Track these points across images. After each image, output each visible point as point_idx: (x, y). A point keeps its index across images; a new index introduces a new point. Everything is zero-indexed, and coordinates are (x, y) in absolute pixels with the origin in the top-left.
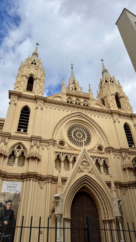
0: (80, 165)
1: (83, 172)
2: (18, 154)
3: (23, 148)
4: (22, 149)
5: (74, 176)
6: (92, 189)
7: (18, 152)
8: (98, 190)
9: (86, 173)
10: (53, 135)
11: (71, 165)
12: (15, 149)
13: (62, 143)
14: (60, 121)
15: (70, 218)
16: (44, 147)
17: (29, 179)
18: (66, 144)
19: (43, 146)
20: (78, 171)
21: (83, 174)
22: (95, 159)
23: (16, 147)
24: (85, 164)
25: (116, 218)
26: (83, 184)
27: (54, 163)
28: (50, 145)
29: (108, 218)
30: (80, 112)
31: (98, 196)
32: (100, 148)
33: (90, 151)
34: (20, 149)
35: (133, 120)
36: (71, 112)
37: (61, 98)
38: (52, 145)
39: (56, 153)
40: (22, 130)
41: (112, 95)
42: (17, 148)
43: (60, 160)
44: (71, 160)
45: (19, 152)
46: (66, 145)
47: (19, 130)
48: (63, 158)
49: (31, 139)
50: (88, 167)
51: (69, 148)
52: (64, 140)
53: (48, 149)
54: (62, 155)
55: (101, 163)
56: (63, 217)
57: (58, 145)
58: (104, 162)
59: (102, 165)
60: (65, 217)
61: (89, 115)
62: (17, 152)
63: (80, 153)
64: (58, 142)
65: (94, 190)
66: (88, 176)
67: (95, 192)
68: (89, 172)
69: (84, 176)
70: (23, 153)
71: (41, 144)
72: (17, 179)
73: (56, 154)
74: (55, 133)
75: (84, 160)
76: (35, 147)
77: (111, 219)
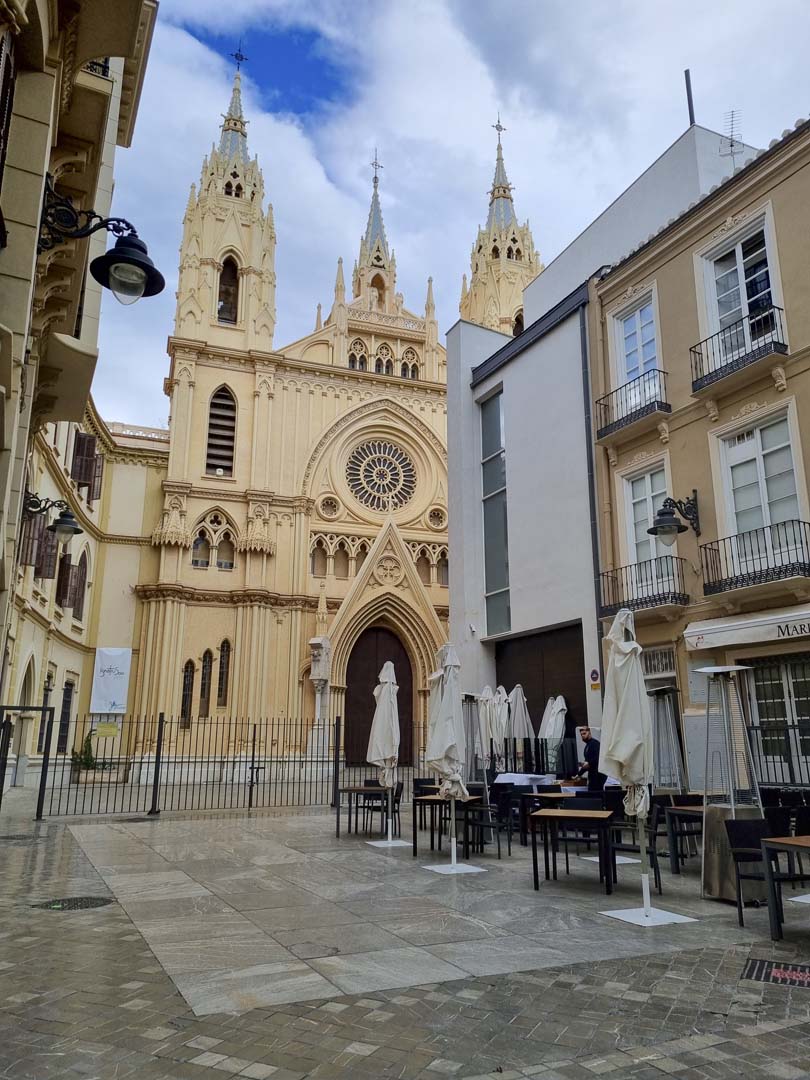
0: (375, 567)
1: (381, 585)
2: (216, 539)
3: (228, 523)
4: (224, 526)
5: (358, 595)
6: (402, 623)
8: (414, 627)
9: (388, 587)
10: (304, 482)
11: (352, 564)
13: (330, 504)
14: (325, 436)
15: (345, 686)
16: (283, 518)
17: (248, 603)
18: (342, 507)
19: (279, 516)
20: (368, 584)
21: (380, 591)
22: (419, 548)
23: (208, 520)
24: (389, 564)
26: (379, 612)
27: (310, 560)
28: (298, 515)
30: (387, 400)
31: (414, 639)
32: (436, 515)
33: (407, 526)
34: (219, 523)
37: (331, 350)
38: (303, 514)
39: (315, 535)
40: (220, 472)
42: (212, 522)
43: (324, 552)
45: (218, 533)
46: (341, 511)
48: (331, 548)
49: (245, 497)
50: (396, 573)
51: (349, 519)
52: (337, 494)
53: (291, 525)
54: (331, 538)
55: (434, 559)
56: (329, 684)
57: (320, 510)
58: (443, 554)
59: (435, 563)
60: (333, 685)
62: (212, 533)
63: (381, 534)
64: (319, 502)
65: (406, 626)
66: (393, 595)
67: (408, 630)
68: (396, 586)
69: (384, 595)
70: (227, 535)
71: (274, 509)
72: (221, 601)
73: (315, 538)
74: (311, 477)
75: (386, 554)
76: (259, 522)
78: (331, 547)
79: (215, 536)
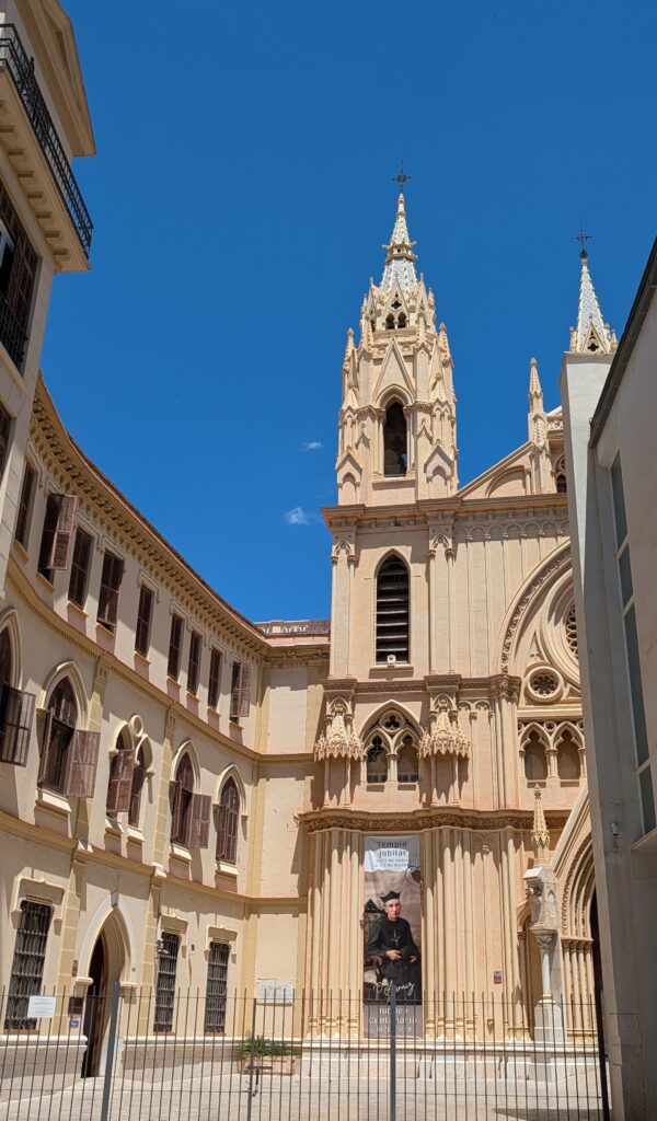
2: (393, 744)
3: (407, 723)
4: (402, 729)
7: (392, 736)
10: (504, 655)
11: (584, 759)
12: (382, 728)
14: (529, 590)
15: (591, 939)
16: (477, 707)
17: (436, 828)
19: (473, 705)
23: (382, 722)
28: (496, 702)
34: (397, 725)
37: (528, 479)
39: (526, 724)
40: (392, 660)
42: (388, 725)
43: (542, 748)
45: (395, 738)
46: (562, 688)
47: (382, 658)
48: (552, 741)
49: (425, 687)
51: (573, 697)
52: (552, 663)
53: (490, 715)
54: (549, 727)
56: (561, 937)
57: (531, 690)
62: (389, 738)
70: (408, 739)
71: (464, 697)
72: (404, 828)
73: (524, 729)
74: (513, 647)
76: (443, 718)
78: (551, 739)
79: (392, 742)
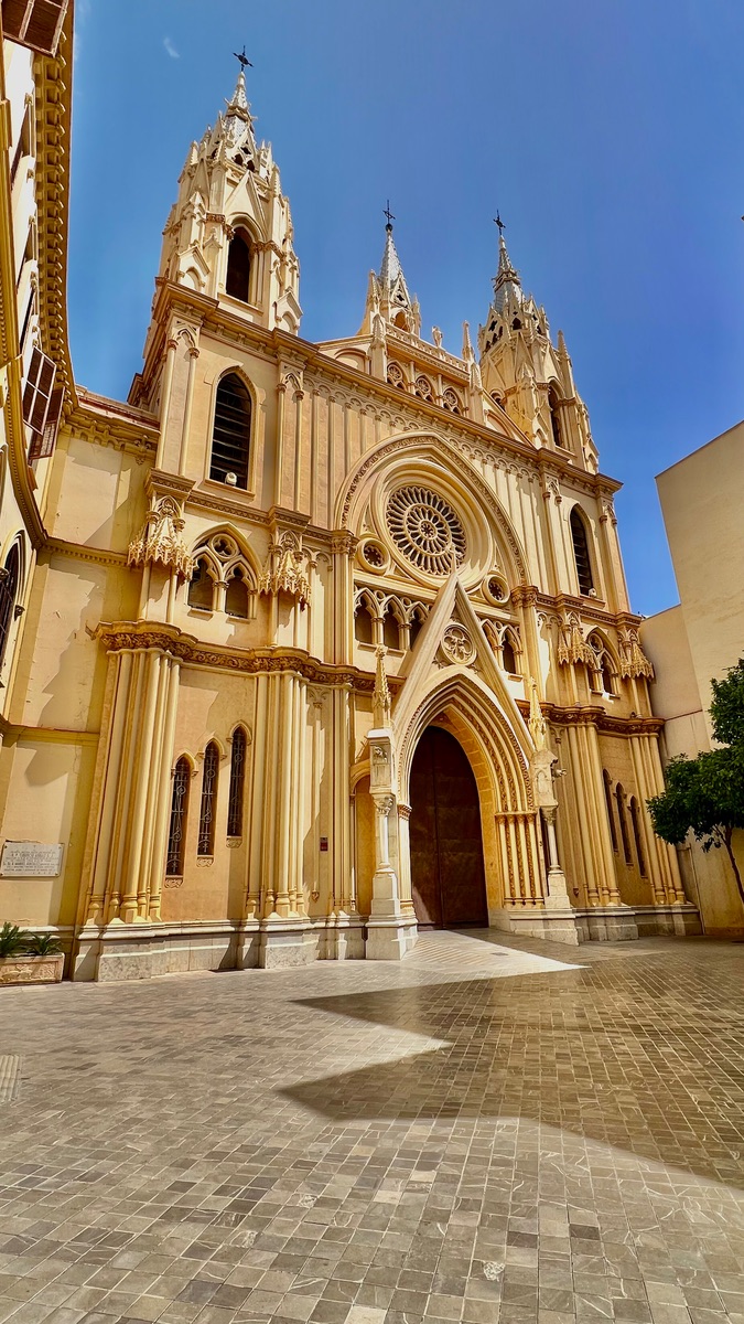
0: (442, 638)
1: (450, 664)
2: (223, 573)
3: (241, 553)
4: (235, 558)
5: (425, 674)
6: (473, 720)
7: (223, 564)
8: (489, 726)
9: (459, 667)
10: (343, 515)
11: (406, 635)
12: (210, 549)
14: (367, 463)
15: (409, 805)
16: (317, 558)
17: (277, 672)
18: (388, 558)
19: (313, 554)
20: (434, 661)
21: (450, 672)
23: (212, 544)
24: (457, 637)
25: (541, 810)
26: (443, 705)
27: (353, 622)
28: (338, 556)
29: (516, 810)
30: (434, 438)
31: (488, 743)
32: (496, 588)
34: (228, 553)
35: (596, 498)
36: (405, 429)
37: (368, 363)
38: (346, 555)
39: (359, 588)
40: (232, 478)
41: (541, 387)
42: (218, 549)
43: (371, 614)
44: (406, 618)
45: (227, 566)
46: (387, 562)
47: (217, 475)
48: (379, 610)
49: (267, 520)
50: (465, 649)
51: (398, 575)
52: (380, 540)
53: (329, 570)
54: (379, 597)
55: (499, 640)
56: (396, 802)
57: (363, 557)
58: (506, 635)
59: (500, 645)
60: (400, 804)
61: (465, 456)
62: (220, 564)
64: (361, 546)
65: (478, 724)
66: (465, 679)
67: (480, 730)
68: (468, 667)
69: (454, 678)
70: (238, 572)
71: (308, 544)
72: (233, 666)
73: (359, 592)
74: (350, 511)
75: (453, 623)
76: (290, 555)
77: (522, 813)
78: (379, 607)
79: (223, 570)
